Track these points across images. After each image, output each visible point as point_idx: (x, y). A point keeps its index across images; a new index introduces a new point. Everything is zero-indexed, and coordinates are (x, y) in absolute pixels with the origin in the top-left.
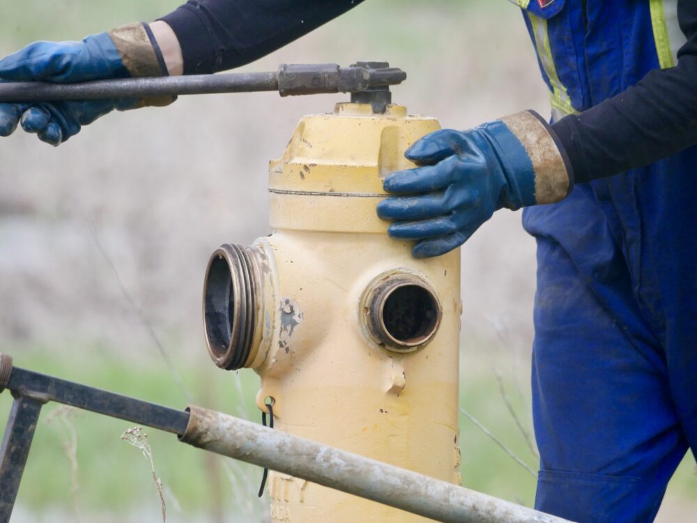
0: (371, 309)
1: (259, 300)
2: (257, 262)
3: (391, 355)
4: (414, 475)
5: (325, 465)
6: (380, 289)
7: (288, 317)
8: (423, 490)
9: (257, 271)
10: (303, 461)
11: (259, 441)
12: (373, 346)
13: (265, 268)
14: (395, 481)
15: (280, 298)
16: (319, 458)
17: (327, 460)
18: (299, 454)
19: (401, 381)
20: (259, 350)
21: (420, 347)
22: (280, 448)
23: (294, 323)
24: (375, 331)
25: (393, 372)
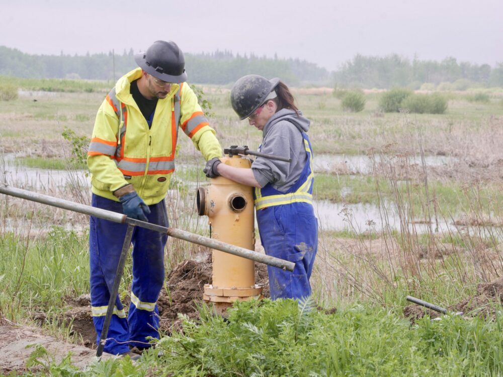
0: (230, 202)
1: (206, 200)
2: (206, 191)
3: (235, 212)
4: (222, 243)
5: (200, 241)
6: (232, 198)
7: (212, 204)
8: (224, 246)
9: (206, 193)
10: (195, 240)
11: (184, 235)
12: (231, 210)
13: (207, 193)
14: (217, 244)
15: (211, 200)
16: (199, 239)
17: (200, 239)
18: (194, 238)
19: (238, 219)
20: (207, 211)
21: (242, 210)
22: (189, 236)
23: (214, 205)
24: (231, 207)
25: (237, 216)
